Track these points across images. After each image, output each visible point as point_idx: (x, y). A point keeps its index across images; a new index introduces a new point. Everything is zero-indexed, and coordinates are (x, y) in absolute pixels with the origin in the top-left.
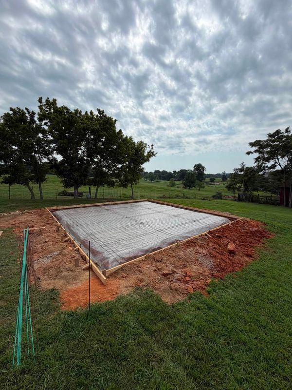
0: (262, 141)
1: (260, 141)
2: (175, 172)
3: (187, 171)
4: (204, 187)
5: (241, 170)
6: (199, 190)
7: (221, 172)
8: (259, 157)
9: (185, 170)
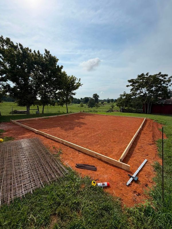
0: (134, 80)
1: (133, 80)
2: (81, 98)
3: (88, 98)
4: (99, 107)
5: (124, 95)
6: (97, 108)
7: (106, 99)
8: (133, 89)
9: (87, 98)
